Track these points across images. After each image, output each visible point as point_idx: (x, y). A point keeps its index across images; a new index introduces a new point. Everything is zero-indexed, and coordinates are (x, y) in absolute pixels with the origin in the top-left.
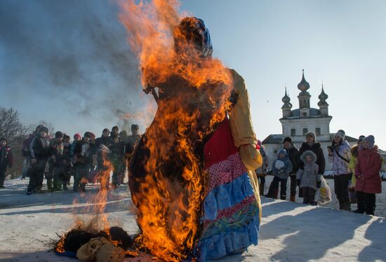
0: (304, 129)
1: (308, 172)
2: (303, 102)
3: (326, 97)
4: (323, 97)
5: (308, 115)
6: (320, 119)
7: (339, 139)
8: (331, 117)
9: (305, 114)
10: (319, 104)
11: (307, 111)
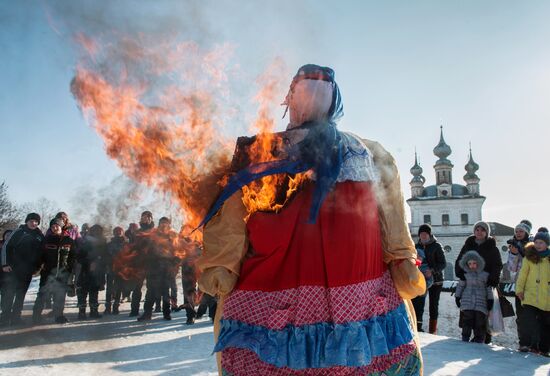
0: (443, 216)
1: (473, 286)
2: (441, 174)
3: (476, 167)
4: (471, 168)
5: (449, 194)
6: (467, 200)
7: (523, 235)
8: (484, 198)
9: (445, 192)
10: (465, 178)
11: (448, 188)
